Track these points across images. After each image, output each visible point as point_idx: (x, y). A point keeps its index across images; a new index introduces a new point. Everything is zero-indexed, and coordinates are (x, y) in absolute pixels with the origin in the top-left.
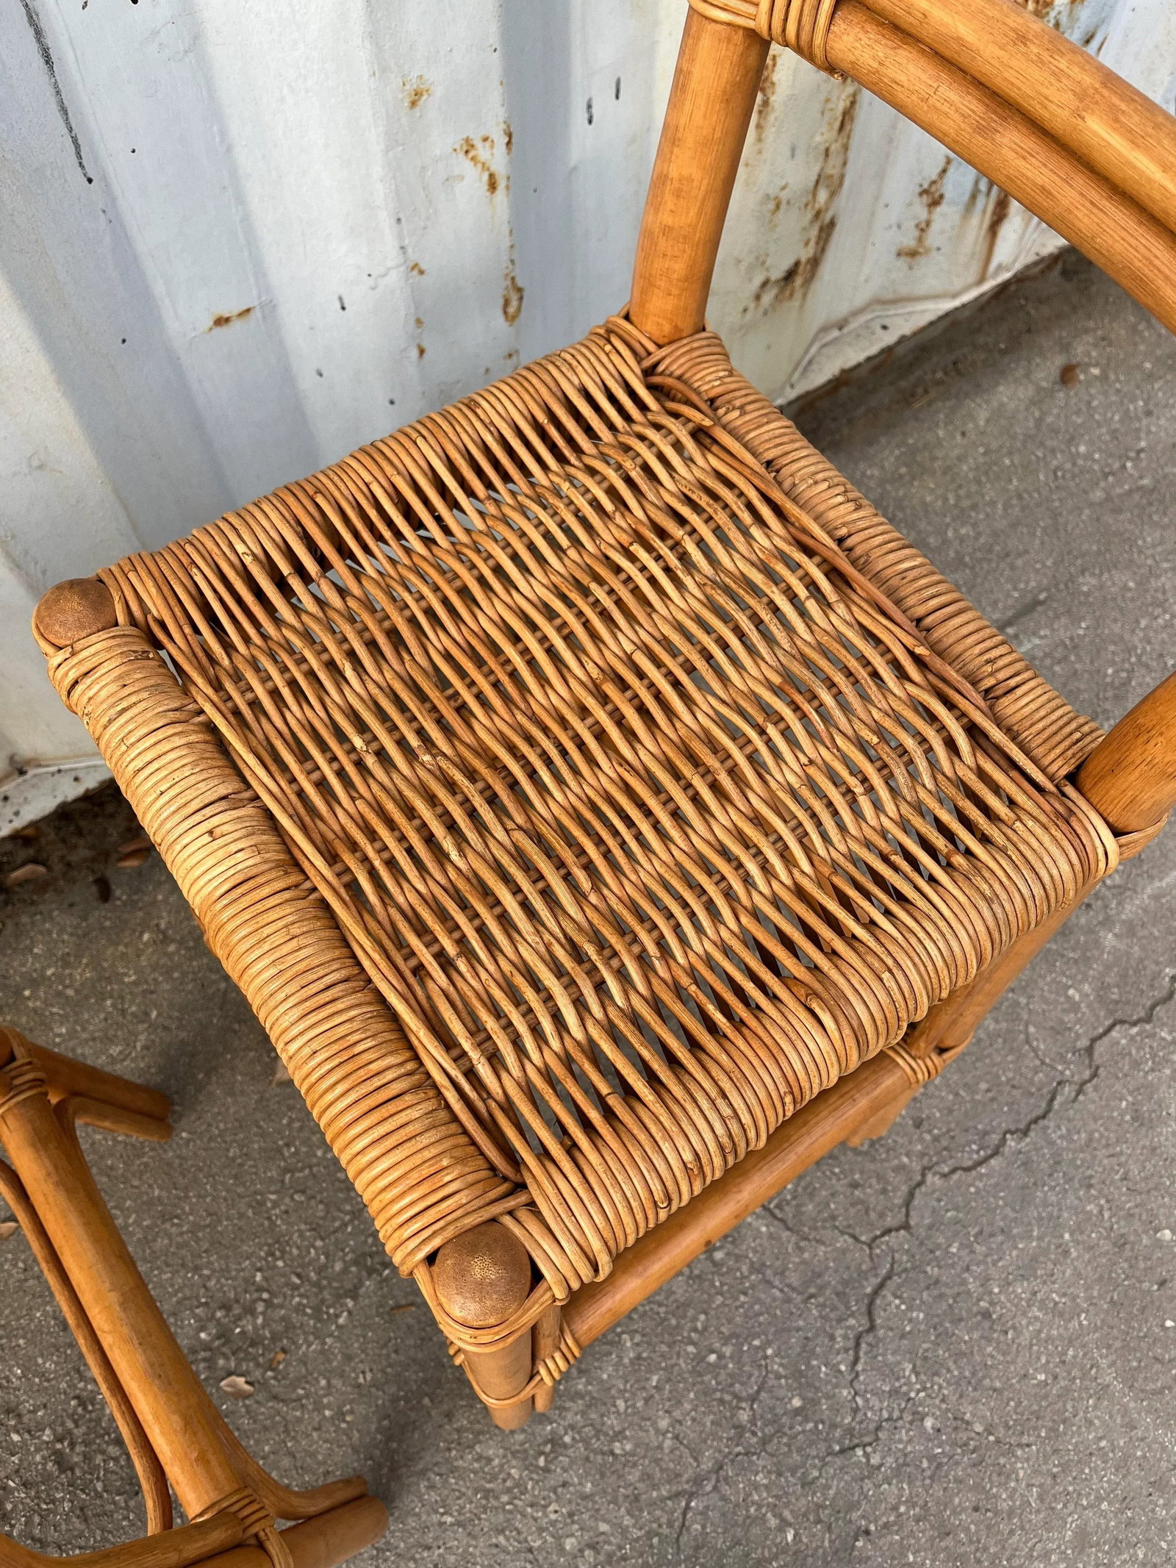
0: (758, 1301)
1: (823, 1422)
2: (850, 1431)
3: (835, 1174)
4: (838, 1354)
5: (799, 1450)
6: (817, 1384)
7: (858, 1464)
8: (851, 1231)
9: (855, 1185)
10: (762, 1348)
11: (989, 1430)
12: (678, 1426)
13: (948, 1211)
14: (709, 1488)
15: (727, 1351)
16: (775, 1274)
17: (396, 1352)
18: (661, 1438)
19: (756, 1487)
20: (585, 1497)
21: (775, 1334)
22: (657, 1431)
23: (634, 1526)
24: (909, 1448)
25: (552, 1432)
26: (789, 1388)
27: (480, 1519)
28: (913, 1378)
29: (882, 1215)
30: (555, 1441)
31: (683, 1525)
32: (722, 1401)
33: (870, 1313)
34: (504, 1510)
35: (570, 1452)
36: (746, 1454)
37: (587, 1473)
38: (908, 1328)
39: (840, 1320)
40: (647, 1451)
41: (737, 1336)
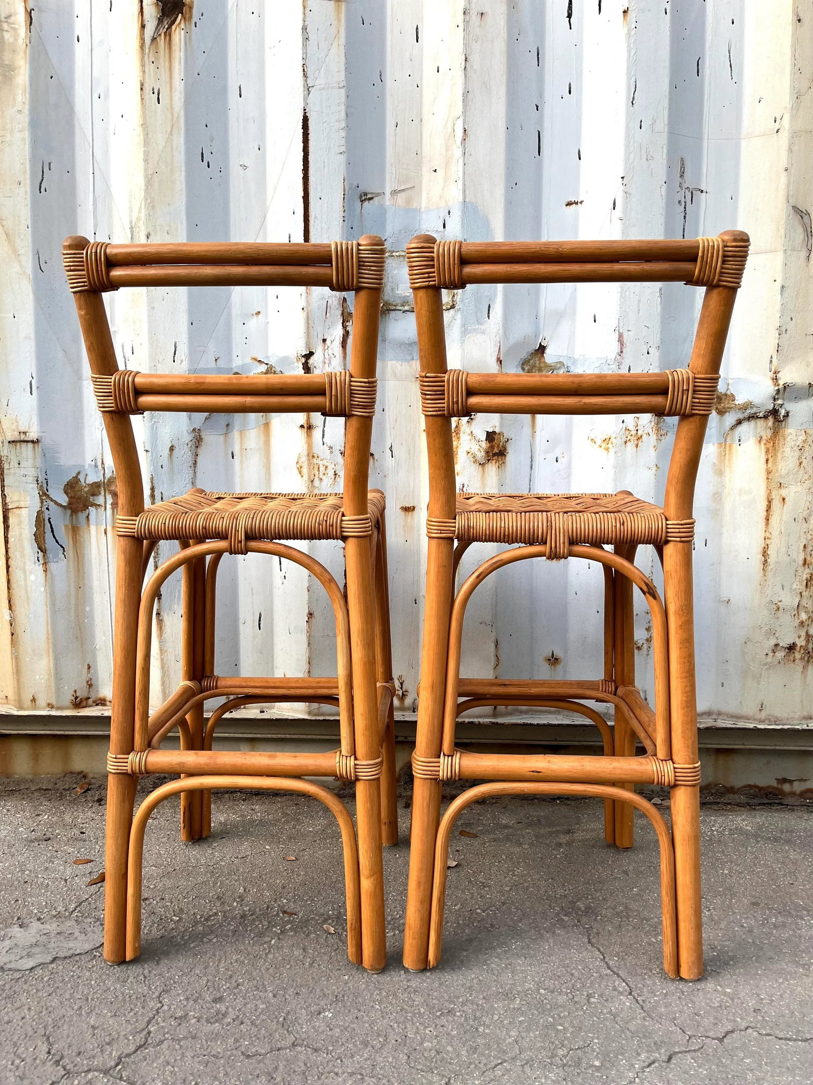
0: (604, 1024)
3: (687, 1006)
4: (638, 1060)
5: (584, 1078)
6: (616, 1064)
8: (682, 1027)
9: (698, 1015)
10: (593, 1038)
12: (520, 1038)
13: (754, 1047)
14: (518, 1064)
15: (571, 1030)
16: (622, 1021)
18: (507, 1037)
19: (546, 1077)
20: (449, 1035)
21: (604, 1038)
22: (508, 1034)
23: (466, 1056)
25: (453, 1008)
26: (597, 1057)
27: (392, 1014)
29: (707, 1031)
30: (451, 1011)
31: (493, 1068)
32: (552, 1043)
33: (670, 1057)
34: (406, 1017)
35: (456, 1018)
36: (551, 1064)
37: (458, 1028)
38: (692, 1072)
39: (649, 1051)
40: (496, 1037)
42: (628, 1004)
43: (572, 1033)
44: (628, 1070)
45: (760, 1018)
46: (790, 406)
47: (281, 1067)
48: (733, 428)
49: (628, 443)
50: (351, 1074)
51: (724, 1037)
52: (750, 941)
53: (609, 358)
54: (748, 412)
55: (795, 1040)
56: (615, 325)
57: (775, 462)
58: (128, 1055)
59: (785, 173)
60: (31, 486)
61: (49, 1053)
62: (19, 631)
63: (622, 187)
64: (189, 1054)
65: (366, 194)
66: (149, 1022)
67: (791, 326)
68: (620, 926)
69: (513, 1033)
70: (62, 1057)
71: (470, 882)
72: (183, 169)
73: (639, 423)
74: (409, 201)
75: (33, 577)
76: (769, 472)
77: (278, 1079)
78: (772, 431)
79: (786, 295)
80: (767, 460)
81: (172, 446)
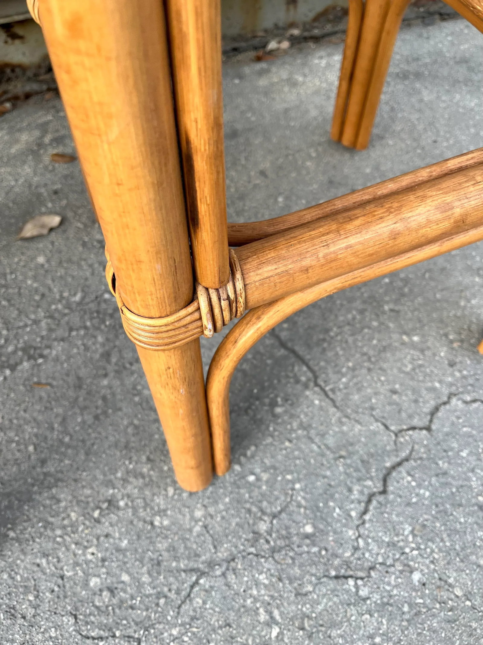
0: (299, 449)
1: (326, 550)
2: (347, 564)
3: (380, 380)
4: (352, 502)
5: (301, 566)
6: (329, 520)
7: (348, 591)
8: (384, 421)
9: (394, 392)
10: (293, 482)
11: (468, 596)
12: (209, 519)
13: (465, 426)
14: (218, 573)
15: (265, 476)
16: (318, 434)
17: (25, 411)
18: (193, 523)
19: (257, 584)
20: (119, 550)
21: (305, 475)
22: (192, 518)
23: (150, 584)
24: (395, 592)
25: (113, 495)
26: (306, 516)
27: (34, 541)
28: (410, 538)
29: (410, 417)
30: (111, 503)
31: (189, 595)
32: (249, 511)
33: (385, 481)
34: (54, 539)
35: (121, 513)
36: (257, 555)
37: (128, 532)
38: (414, 500)
39: (359, 480)
40: (179, 529)
41: (274, 468)
42: (317, 402)
43: (267, 482)
44: (345, 525)
45: (458, 374)
51: (431, 421)
69: (199, 514)
71: (84, 244)
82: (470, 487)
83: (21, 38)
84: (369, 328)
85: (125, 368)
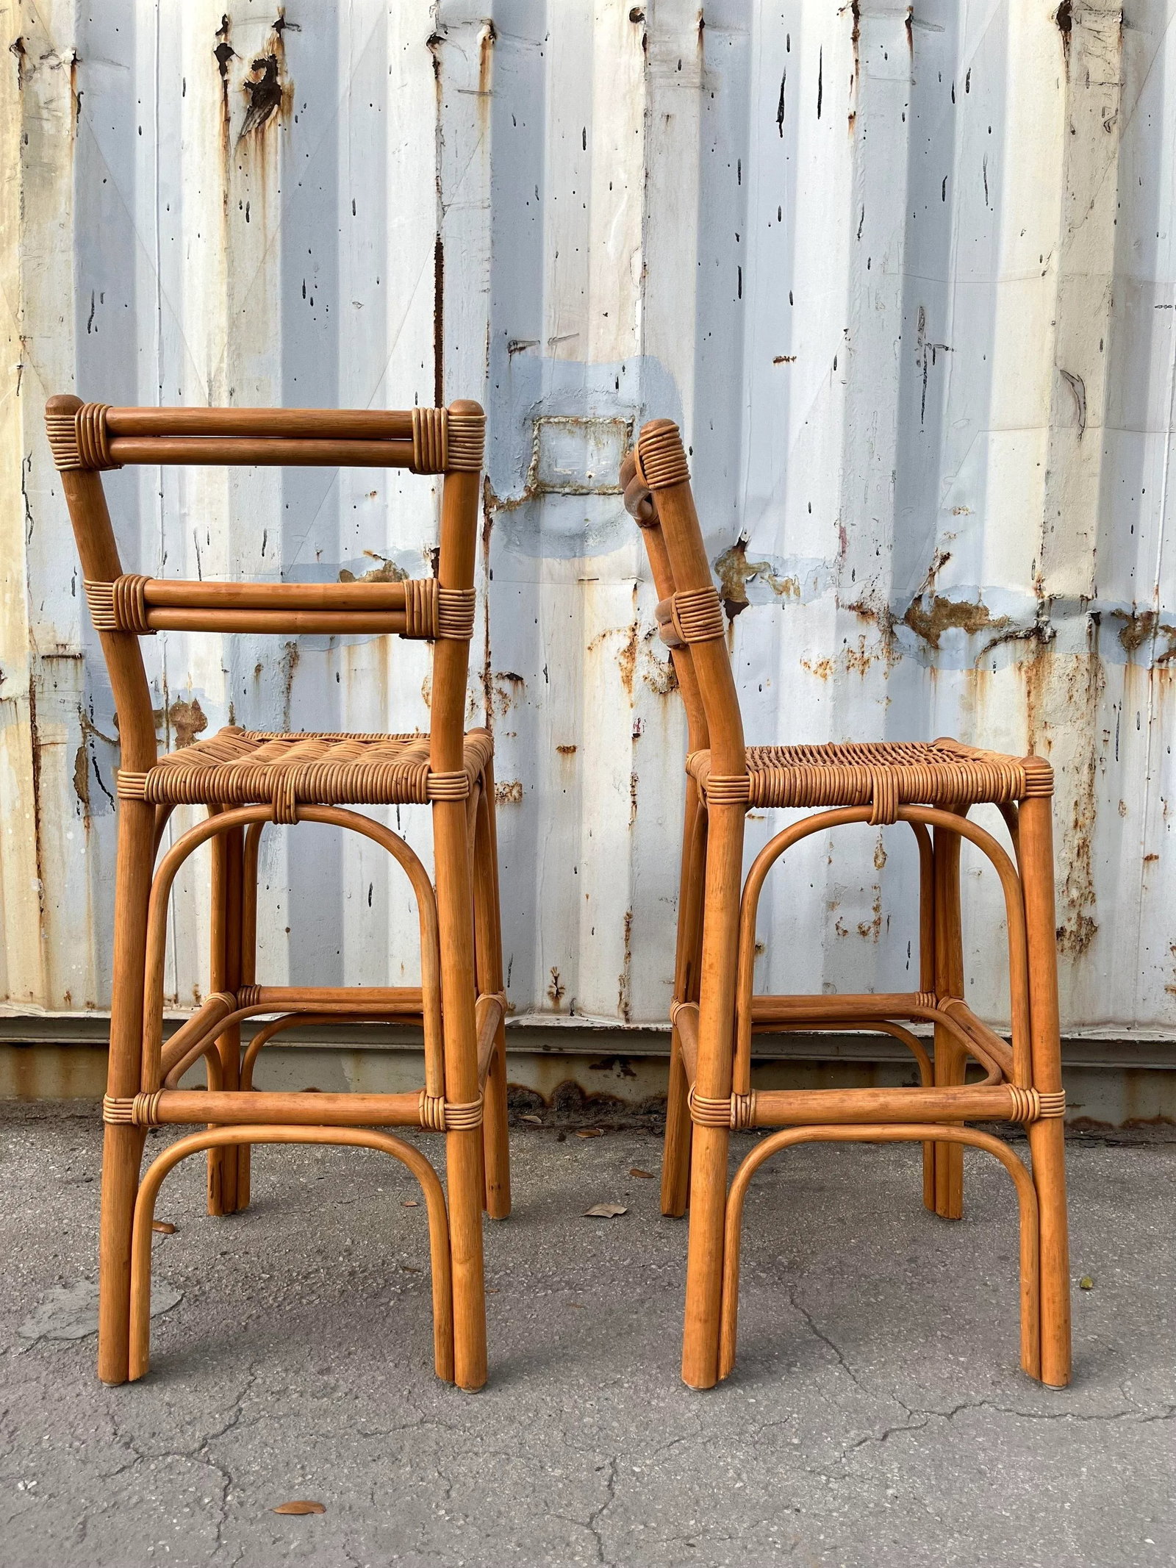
0: (806, 1397)
1: (808, 1456)
2: (825, 1467)
3: (910, 1376)
4: (846, 1438)
5: (779, 1458)
6: (818, 1442)
7: (818, 1481)
8: (902, 1401)
9: (922, 1387)
10: (792, 1413)
12: (702, 1412)
13: (989, 1424)
15: (765, 1403)
16: (829, 1393)
17: (558, 1317)
18: (686, 1411)
20: (614, 1409)
23: (635, 1433)
24: (865, 1494)
25: (619, 1379)
26: (796, 1434)
27: (543, 1386)
29: (933, 1405)
30: (617, 1382)
31: (668, 1446)
32: (742, 1417)
33: (886, 1434)
35: (623, 1390)
36: (739, 1441)
37: (626, 1401)
38: (911, 1452)
39: (859, 1428)
40: (672, 1411)
41: (777, 1401)
42: (836, 1374)
43: (766, 1406)
44: (833, 1448)
45: (999, 1391)
46: (1058, 624)
47: (407, 1449)
48: (986, 650)
49: (851, 669)
50: (495, 1454)
51: (953, 1413)
52: (994, 1302)
53: (828, 559)
54: (1005, 630)
55: (1041, 1417)
56: (836, 517)
57: (1039, 695)
58: (215, 1436)
59: (1051, 328)
60: (70, 715)
61: (115, 1434)
62: (51, 906)
63: (846, 343)
64: (292, 1433)
65: (516, 343)
66: (239, 1398)
67: (1057, 522)
68: (831, 1284)
69: (694, 1407)
70: (132, 1439)
71: (643, 1232)
72: (279, 306)
73: (866, 643)
74: (572, 352)
75: (70, 835)
76: (1031, 708)
77: (404, 1461)
78: (1035, 655)
79: (1052, 482)
80: (1029, 692)
81: (259, 665)
82: (976, 1459)
83: (634, 1075)
84: (913, 1342)
85: (655, 1312)
